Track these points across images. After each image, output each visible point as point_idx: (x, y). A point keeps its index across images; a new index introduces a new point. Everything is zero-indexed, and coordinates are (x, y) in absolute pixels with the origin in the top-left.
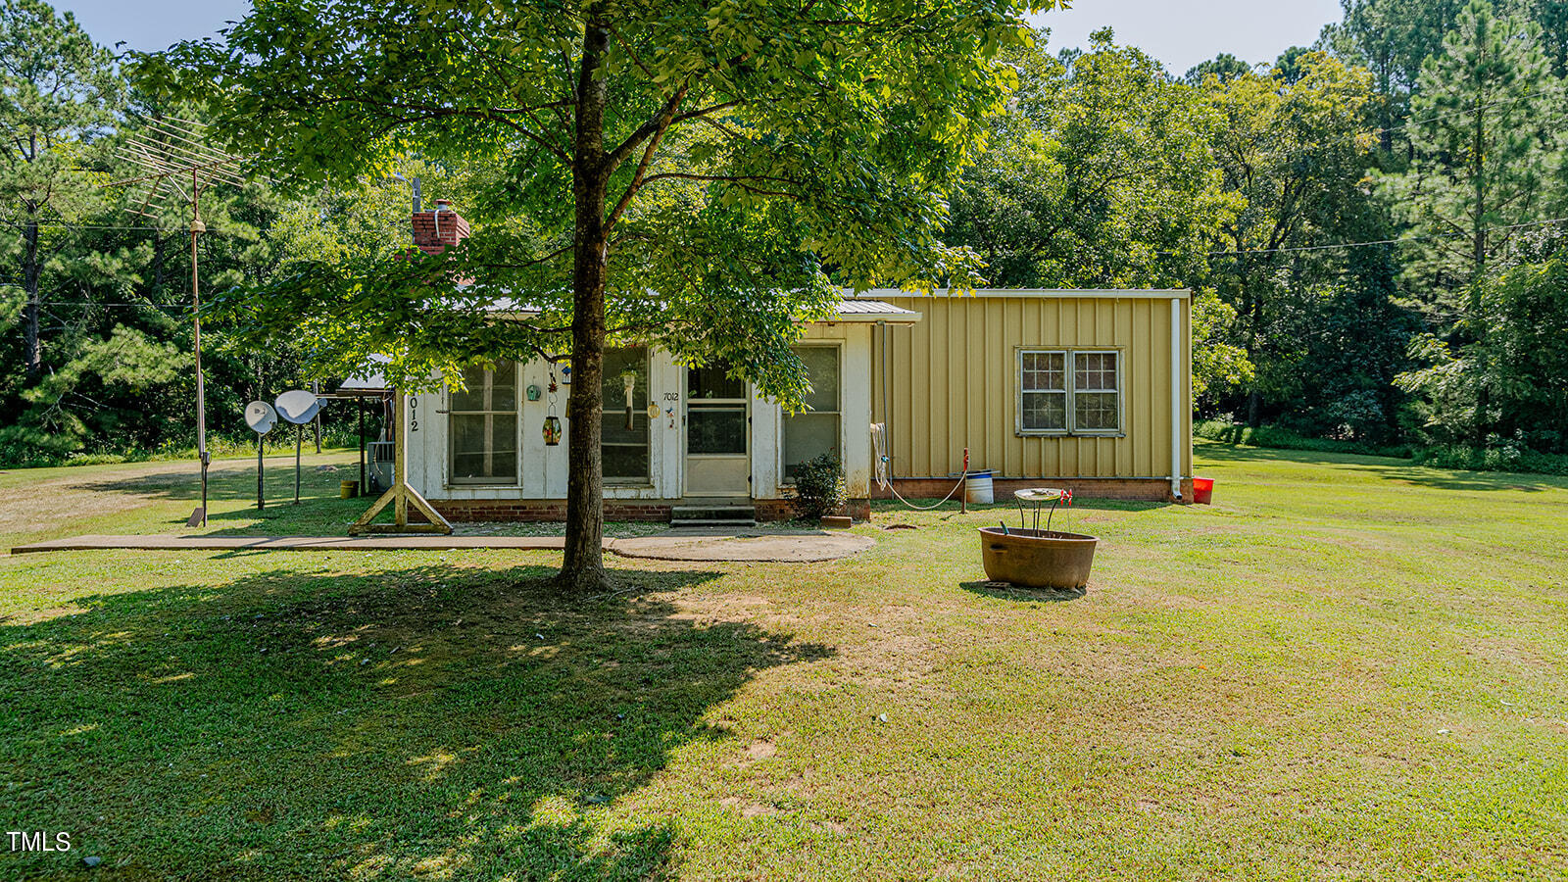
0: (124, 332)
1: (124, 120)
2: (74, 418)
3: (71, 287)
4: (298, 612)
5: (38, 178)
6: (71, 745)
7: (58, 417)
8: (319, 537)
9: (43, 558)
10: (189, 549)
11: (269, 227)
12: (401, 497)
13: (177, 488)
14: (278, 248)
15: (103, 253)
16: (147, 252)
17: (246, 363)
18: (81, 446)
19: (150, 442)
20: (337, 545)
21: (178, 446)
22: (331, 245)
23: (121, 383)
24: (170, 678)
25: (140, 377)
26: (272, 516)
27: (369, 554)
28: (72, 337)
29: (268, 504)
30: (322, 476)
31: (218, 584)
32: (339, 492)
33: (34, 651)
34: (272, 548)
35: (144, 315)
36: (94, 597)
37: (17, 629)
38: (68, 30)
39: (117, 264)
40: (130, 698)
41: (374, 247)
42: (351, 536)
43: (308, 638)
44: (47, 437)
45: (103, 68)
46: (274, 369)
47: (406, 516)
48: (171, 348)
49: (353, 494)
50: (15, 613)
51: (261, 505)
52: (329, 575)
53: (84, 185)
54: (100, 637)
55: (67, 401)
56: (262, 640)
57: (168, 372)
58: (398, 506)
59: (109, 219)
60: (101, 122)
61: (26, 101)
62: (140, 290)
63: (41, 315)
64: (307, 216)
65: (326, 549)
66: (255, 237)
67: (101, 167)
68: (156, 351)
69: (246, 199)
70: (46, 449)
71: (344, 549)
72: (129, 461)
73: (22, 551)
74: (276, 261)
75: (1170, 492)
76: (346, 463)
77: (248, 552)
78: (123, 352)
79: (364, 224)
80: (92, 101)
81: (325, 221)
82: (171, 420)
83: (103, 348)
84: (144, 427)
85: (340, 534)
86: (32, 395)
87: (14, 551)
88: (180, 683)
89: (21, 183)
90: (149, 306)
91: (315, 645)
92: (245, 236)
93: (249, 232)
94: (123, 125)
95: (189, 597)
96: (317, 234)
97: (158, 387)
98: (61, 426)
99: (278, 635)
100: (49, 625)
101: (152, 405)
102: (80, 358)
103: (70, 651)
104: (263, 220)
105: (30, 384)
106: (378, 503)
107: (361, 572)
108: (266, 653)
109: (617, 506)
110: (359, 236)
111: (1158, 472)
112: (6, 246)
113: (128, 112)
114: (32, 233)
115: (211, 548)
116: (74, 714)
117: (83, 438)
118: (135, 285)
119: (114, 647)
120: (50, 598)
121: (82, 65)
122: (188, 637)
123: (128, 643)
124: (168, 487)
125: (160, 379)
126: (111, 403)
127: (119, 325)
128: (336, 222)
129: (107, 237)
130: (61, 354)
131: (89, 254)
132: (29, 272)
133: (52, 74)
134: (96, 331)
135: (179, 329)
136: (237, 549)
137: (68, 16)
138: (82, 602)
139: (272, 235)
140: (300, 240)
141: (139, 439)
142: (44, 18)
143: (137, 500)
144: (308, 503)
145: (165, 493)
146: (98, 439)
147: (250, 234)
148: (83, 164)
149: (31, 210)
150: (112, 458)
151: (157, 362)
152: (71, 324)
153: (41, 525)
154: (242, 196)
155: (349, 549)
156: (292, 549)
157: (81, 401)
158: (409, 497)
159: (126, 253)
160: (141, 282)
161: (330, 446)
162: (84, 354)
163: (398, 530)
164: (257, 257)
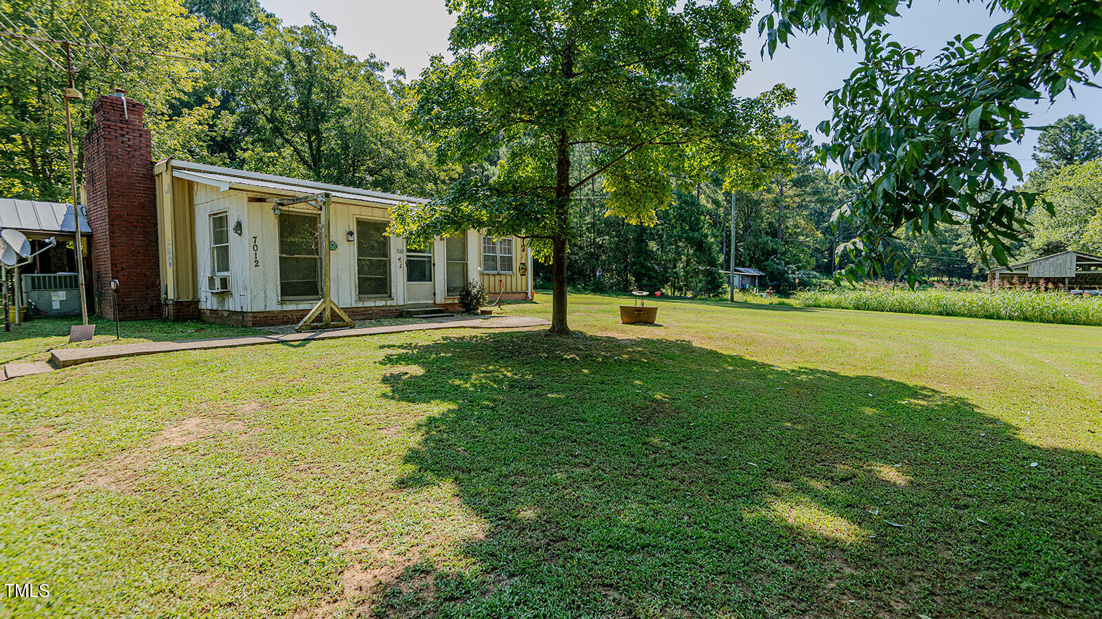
12: (329, 307)
58: (327, 313)
75: (527, 297)
109: (376, 310)
111: (524, 290)
163: (327, 327)
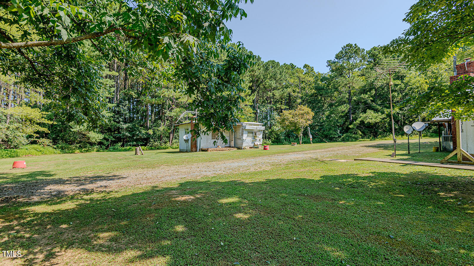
0: (369, 111)
1: (367, 63)
2: (359, 131)
3: (358, 103)
4: (431, 184)
5: (350, 81)
6: (378, 206)
7: (356, 131)
8: (430, 163)
9: (361, 162)
10: (394, 163)
11: (404, 80)
12: (460, 153)
13: (385, 147)
14: (406, 85)
15: (364, 94)
16: (373, 92)
17: (398, 115)
18: (361, 137)
19: (375, 136)
20: (438, 166)
21: (382, 137)
22: (422, 80)
23: (369, 123)
24: (398, 195)
25: (373, 121)
26: (413, 156)
27: (449, 170)
28: (358, 113)
29: (411, 152)
30: (425, 145)
31: (405, 173)
32: (433, 150)
33: (364, 182)
34: (417, 165)
35: (373, 107)
36: (375, 172)
37: (360, 177)
38: (355, 48)
39: (367, 96)
40: (389, 198)
41: (436, 78)
42: (441, 163)
43: (436, 192)
44: (354, 135)
45: (363, 53)
46: (406, 116)
47: (461, 159)
48: (380, 114)
49: (437, 151)
50: (359, 173)
51: (409, 153)
52: (437, 174)
53: (360, 80)
54: (378, 182)
55: (358, 127)
56: (421, 190)
57: (379, 119)
58: (458, 156)
59: (365, 86)
60: (362, 65)
61: (348, 66)
62: (372, 101)
63: (352, 109)
64: (415, 74)
65: (434, 167)
66: (400, 83)
67: (363, 75)
68: (376, 115)
69: (397, 74)
70: (354, 138)
71: (440, 167)
72: (371, 140)
73: (356, 160)
74: (406, 88)
76: (432, 141)
77: (410, 165)
78: (369, 116)
79: (433, 72)
80: (361, 61)
81: (420, 74)
82: (380, 130)
83: (365, 115)
84: (374, 133)
85: (437, 162)
86: (351, 126)
87: (354, 160)
88: (401, 197)
89: (348, 83)
90: (374, 104)
91: (439, 195)
92: (397, 83)
93: (398, 82)
94: (367, 65)
95: (397, 175)
96: (418, 78)
97: (376, 123)
98: (356, 133)
99: (426, 190)
100: (367, 177)
101: (376, 127)
102: (360, 118)
103: (373, 184)
104: (402, 78)
105: (350, 124)
106: (450, 154)
107: (449, 175)
108: (423, 194)
110: (431, 76)
112: (345, 96)
113: (368, 61)
114: (350, 93)
115: (399, 163)
116: (377, 199)
117: (361, 135)
118: (371, 100)
119: (382, 185)
120: (365, 171)
121: (358, 54)
122: (400, 186)
123: (385, 184)
124: (383, 147)
125: (377, 121)
126: (366, 127)
127: (368, 110)
128: (423, 74)
129: (364, 90)
130: (356, 117)
131: (361, 95)
132: (349, 101)
133: (353, 58)
134: (363, 112)
135: (381, 109)
136: (406, 164)
137: (355, 45)
138: (372, 173)
139: (404, 81)
140: (413, 81)
141: (373, 135)
142: (351, 47)
143: (376, 150)
144: (423, 153)
145: (382, 148)
146: (364, 135)
147: (399, 82)
148: (359, 76)
149: (349, 88)
150: (367, 139)
151: (377, 117)
152: (358, 111)
153: (357, 154)
154: (396, 73)
155: (442, 167)
156: (423, 165)
157: (360, 127)
158: (462, 153)
159: (369, 93)
160: (372, 99)
161: (424, 136)
162: (361, 117)
163: (459, 163)
164: (401, 88)
